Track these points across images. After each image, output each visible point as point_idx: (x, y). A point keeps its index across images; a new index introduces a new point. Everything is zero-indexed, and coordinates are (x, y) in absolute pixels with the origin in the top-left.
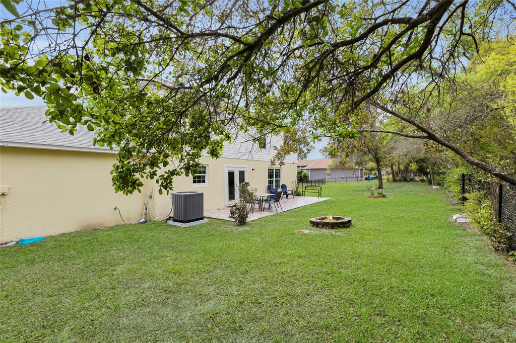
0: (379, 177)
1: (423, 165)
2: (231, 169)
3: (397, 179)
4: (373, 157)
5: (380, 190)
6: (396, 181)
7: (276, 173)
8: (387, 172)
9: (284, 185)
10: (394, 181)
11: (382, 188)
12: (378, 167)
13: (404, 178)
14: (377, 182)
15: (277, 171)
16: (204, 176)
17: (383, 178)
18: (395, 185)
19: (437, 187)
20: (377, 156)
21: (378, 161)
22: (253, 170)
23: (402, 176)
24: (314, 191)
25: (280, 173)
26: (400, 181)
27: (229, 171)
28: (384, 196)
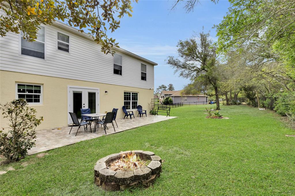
0: (217, 102)
1: (250, 92)
2: (78, 90)
3: (229, 103)
4: (213, 86)
5: (217, 111)
6: (229, 105)
7: (132, 96)
8: (223, 99)
9: (140, 106)
10: (227, 105)
11: (219, 109)
12: (216, 93)
13: (234, 102)
14: (215, 105)
15: (134, 95)
16: (39, 95)
17: (220, 102)
18: (228, 107)
19: (262, 109)
20: (215, 85)
21: (216, 89)
22: (106, 92)
23: (233, 101)
24: (164, 111)
25: (137, 96)
26: (232, 104)
27: (74, 91)
28: (220, 117)
